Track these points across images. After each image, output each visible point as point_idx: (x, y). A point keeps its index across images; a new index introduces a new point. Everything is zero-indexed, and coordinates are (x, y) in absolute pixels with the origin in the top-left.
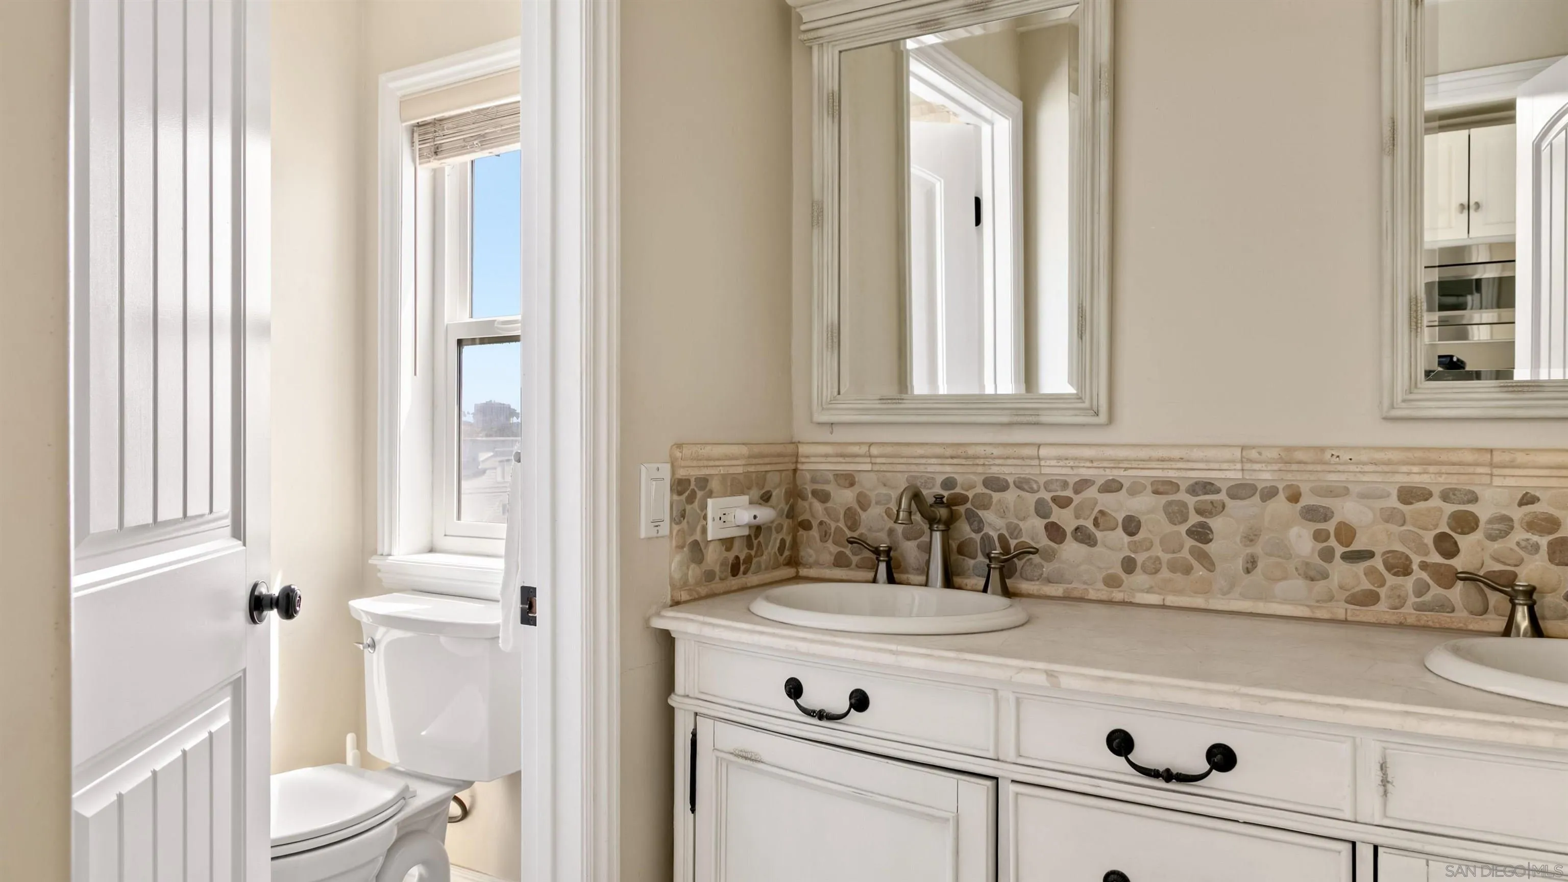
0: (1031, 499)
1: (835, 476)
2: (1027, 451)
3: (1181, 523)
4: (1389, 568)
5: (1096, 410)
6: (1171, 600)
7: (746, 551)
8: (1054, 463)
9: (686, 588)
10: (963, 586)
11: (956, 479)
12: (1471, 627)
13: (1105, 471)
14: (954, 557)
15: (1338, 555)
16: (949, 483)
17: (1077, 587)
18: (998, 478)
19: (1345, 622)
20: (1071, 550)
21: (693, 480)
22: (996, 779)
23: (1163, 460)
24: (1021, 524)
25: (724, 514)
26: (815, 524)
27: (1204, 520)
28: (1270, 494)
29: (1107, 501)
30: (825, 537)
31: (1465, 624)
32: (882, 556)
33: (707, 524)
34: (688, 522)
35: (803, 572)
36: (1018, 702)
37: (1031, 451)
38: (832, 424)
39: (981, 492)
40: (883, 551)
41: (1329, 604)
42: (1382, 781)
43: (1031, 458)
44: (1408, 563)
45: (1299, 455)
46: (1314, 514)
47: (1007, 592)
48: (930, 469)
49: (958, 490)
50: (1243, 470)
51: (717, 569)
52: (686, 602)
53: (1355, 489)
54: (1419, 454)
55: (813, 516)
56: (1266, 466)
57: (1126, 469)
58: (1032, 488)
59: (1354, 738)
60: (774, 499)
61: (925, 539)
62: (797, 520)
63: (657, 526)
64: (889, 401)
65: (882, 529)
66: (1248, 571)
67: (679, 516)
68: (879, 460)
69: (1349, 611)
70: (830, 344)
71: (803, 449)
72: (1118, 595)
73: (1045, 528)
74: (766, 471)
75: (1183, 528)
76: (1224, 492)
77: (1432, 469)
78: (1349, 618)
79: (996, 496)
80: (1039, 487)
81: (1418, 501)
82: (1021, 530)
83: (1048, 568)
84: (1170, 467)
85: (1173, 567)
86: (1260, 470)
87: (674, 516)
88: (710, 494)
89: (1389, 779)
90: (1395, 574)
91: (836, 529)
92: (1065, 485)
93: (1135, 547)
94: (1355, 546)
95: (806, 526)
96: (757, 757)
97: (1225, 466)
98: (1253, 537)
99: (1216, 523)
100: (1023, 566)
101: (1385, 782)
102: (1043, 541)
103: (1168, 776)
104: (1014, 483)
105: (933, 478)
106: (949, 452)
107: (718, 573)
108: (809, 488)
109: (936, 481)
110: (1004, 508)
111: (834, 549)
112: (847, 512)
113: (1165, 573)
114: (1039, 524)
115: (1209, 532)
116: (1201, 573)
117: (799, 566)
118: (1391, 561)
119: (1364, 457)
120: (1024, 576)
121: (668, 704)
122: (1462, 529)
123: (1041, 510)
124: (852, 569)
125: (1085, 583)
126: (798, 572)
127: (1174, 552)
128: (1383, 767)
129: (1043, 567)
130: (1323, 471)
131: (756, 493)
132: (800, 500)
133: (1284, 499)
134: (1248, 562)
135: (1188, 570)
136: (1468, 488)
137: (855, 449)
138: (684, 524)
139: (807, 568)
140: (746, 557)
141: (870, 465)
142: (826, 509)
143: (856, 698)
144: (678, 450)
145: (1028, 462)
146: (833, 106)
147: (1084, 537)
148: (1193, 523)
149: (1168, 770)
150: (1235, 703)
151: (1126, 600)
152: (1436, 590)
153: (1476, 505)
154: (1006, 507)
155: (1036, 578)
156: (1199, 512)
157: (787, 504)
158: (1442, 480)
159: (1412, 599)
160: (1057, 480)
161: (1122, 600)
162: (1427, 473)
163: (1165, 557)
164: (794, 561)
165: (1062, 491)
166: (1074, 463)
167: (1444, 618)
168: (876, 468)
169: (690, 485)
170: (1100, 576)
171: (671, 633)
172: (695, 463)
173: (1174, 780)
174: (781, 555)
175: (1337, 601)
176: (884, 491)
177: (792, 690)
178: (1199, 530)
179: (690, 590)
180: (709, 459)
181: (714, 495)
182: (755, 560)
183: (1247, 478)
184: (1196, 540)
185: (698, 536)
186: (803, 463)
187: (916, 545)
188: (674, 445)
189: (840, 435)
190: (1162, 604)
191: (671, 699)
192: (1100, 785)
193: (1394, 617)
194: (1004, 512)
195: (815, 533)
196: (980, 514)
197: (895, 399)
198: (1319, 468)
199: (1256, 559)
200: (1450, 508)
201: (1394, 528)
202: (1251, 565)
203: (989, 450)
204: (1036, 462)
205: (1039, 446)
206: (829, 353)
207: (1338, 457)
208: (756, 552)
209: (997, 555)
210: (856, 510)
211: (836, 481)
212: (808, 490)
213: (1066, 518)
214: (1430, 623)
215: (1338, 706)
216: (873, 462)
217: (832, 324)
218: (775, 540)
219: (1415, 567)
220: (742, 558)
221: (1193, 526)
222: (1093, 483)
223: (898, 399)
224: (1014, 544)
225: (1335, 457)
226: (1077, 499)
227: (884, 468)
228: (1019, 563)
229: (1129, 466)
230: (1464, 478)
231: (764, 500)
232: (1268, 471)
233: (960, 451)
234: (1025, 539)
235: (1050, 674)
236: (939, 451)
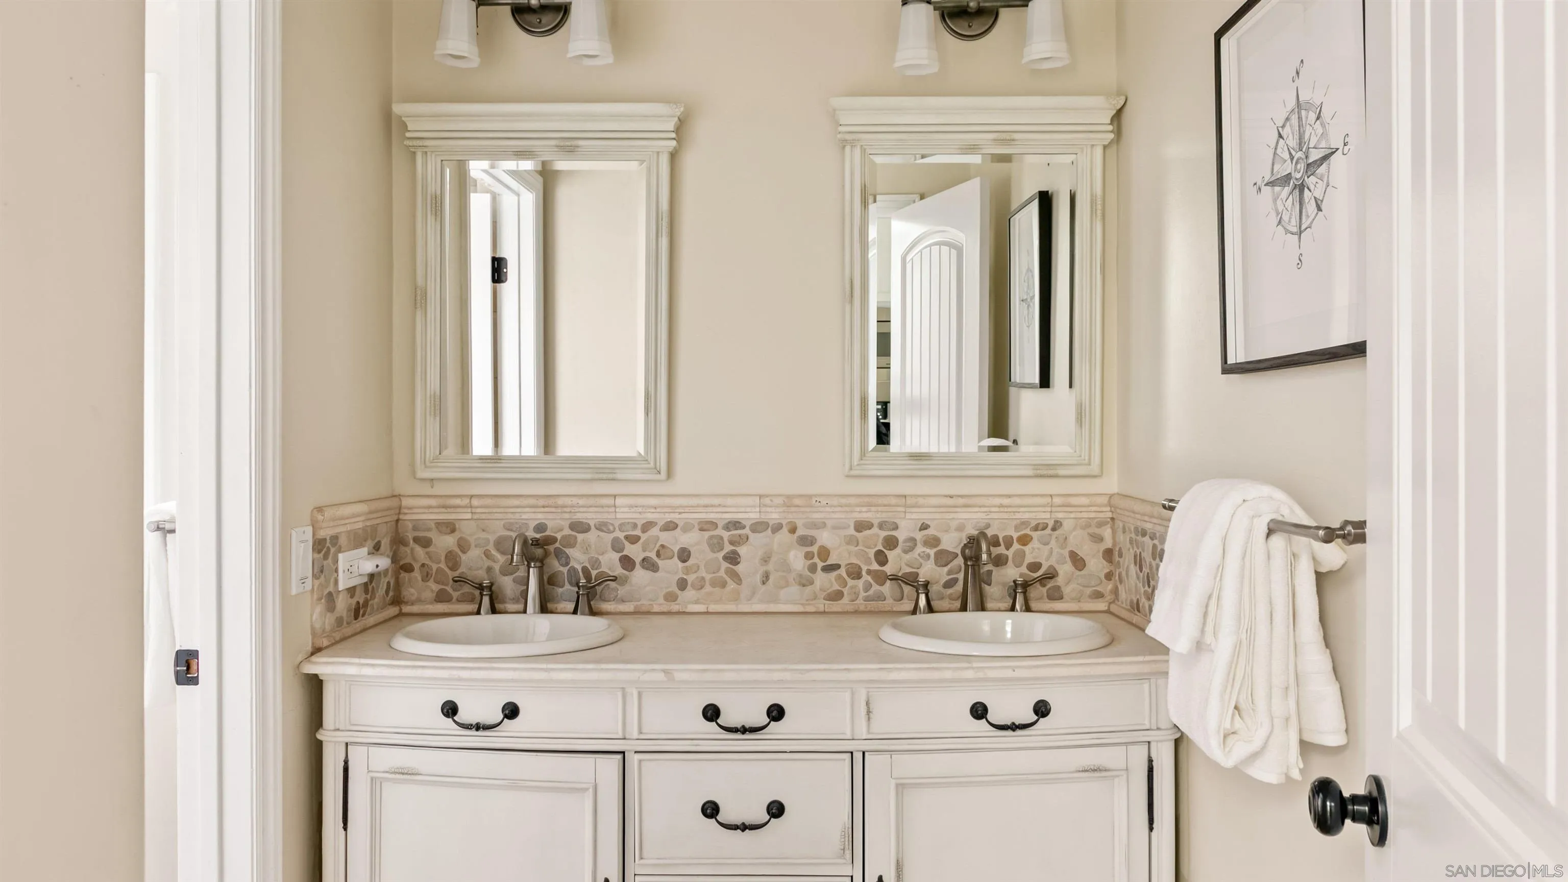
0: (608, 538)
1: (437, 525)
2: (605, 501)
3: (718, 551)
4: (849, 574)
5: (658, 470)
6: (713, 608)
7: (364, 596)
8: (626, 510)
9: (325, 635)
10: (554, 610)
11: (546, 525)
12: (895, 609)
13: (665, 515)
14: (547, 586)
15: (819, 568)
16: (540, 528)
17: (644, 604)
18: (581, 523)
19: (824, 613)
20: (640, 575)
21: (328, 538)
22: (623, 753)
23: (706, 506)
24: (600, 557)
25: (351, 566)
26: (417, 566)
27: (734, 548)
28: (777, 528)
29: (665, 538)
30: (426, 577)
31: (892, 608)
32: (485, 590)
33: (338, 575)
34: (325, 576)
35: (406, 609)
36: (640, 695)
37: (610, 501)
38: (432, 480)
39: (568, 534)
40: (486, 587)
41: (814, 602)
42: (867, 712)
43: (609, 507)
44: (860, 570)
45: (797, 501)
46: (806, 541)
47: (593, 613)
48: (524, 517)
49: (547, 533)
50: (760, 512)
51: (345, 615)
52: (327, 647)
53: (829, 523)
54: (866, 500)
55: (414, 559)
56: (775, 509)
57: (680, 513)
58: (609, 529)
59: (852, 688)
60: (382, 548)
61: (521, 573)
62: (399, 564)
63: (303, 583)
64: (489, 461)
65: (481, 568)
66: (764, 583)
67: (319, 572)
68: (479, 510)
69: (826, 606)
70: (432, 411)
71: (406, 502)
72: (675, 607)
73: (619, 560)
74: (377, 524)
75: (721, 555)
76: (748, 528)
77: (873, 509)
78: (826, 610)
79: (580, 537)
80: (615, 529)
81: (866, 530)
82: (600, 562)
83: (622, 591)
84: (711, 511)
85: (714, 584)
86: (771, 512)
87: (315, 573)
88: (340, 550)
89: (871, 710)
90: (853, 579)
91: (437, 570)
92: (635, 526)
93: (687, 571)
94: (829, 562)
95: (408, 568)
96: (414, 771)
97: (748, 510)
98: (767, 559)
99: (742, 550)
100: (602, 590)
101: (869, 712)
102: (619, 571)
103: (744, 730)
104: (595, 525)
105: (526, 524)
106: (541, 502)
107: (345, 619)
108: (410, 536)
109: (529, 527)
110: (587, 545)
111: (435, 587)
112: (449, 555)
113: (708, 588)
114: (616, 556)
115: (738, 557)
116: (732, 586)
117: (401, 604)
118: (850, 570)
119: (835, 501)
120: (603, 598)
121: (317, 739)
122: (889, 547)
123: (617, 546)
124: (453, 603)
125: (650, 600)
126: (401, 610)
127: (714, 573)
128: (868, 704)
129: (618, 590)
130: (810, 512)
131: (370, 544)
132: (401, 546)
133: (787, 532)
134: (763, 577)
135: (723, 585)
136: (892, 520)
137: (458, 502)
138: (322, 578)
139: (410, 605)
140: (364, 602)
141: (470, 514)
142: (427, 553)
143: (509, 709)
144: (320, 513)
145: (606, 509)
146: (436, 206)
147: (649, 565)
148: (727, 551)
149: (743, 727)
150: (787, 676)
151: (681, 610)
152: (876, 587)
153: (898, 531)
154: (589, 546)
155: (613, 599)
156: (732, 543)
157: (391, 551)
158: (878, 516)
159: (863, 594)
160: (628, 523)
161: (677, 611)
162: (871, 511)
163: (708, 577)
164: (397, 601)
165: (632, 531)
166: (642, 509)
167: (879, 605)
168: (476, 517)
169: (326, 543)
170: (662, 594)
171: (319, 676)
172: (332, 524)
173: (747, 732)
174: (387, 596)
175: (819, 599)
176: (484, 535)
177: (450, 711)
178: (731, 556)
179: (328, 636)
180: (342, 518)
181: (342, 550)
182: (370, 603)
183: (763, 517)
184: (730, 563)
185: (331, 588)
186: (406, 514)
187: (512, 579)
188: (314, 509)
189: (440, 489)
190: (706, 611)
191: (321, 734)
192: (700, 744)
193: (852, 607)
194: (587, 549)
195: (417, 574)
196: (567, 552)
197: (493, 459)
198: (808, 510)
199: (769, 575)
200: (884, 534)
201: (853, 548)
202: (766, 578)
203: (575, 501)
204: (612, 509)
205: (615, 496)
206: (432, 419)
207: (820, 502)
208: (371, 597)
209: (584, 584)
210: (457, 553)
211: (437, 528)
212: (410, 537)
213: (635, 552)
214: (873, 609)
215: (845, 669)
216: (473, 511)
217: (435, 393)
218: (384, 582)
219: (864, 573)
220: (361, 602)
221: (727, 553)
222: (656, 524)
223: (496, 459)
224: (595, 574)
225: (817, 502)
226: (644, 537)
227: (483, 516)
228: (599, 589)
229: (683, 511)
230: (890, 514)
231: (375, 550)
232: (776, 512)
233: (551, 502)
234: (604, 569)
235: (664, 671)
236: (532, 501)
